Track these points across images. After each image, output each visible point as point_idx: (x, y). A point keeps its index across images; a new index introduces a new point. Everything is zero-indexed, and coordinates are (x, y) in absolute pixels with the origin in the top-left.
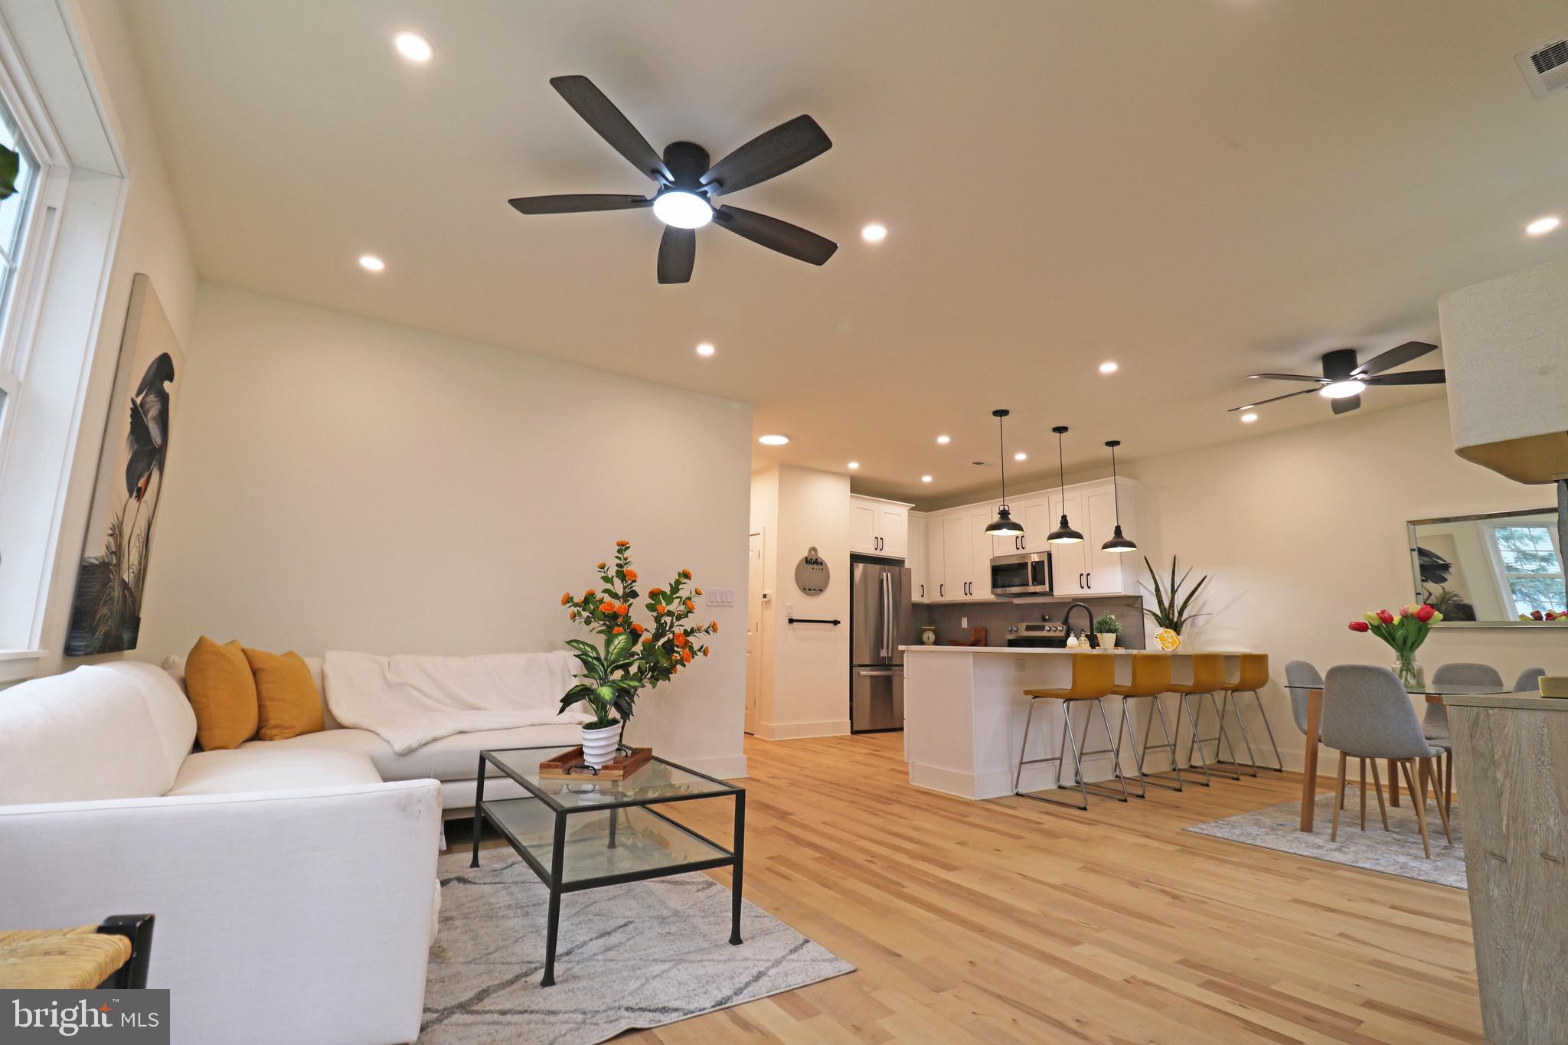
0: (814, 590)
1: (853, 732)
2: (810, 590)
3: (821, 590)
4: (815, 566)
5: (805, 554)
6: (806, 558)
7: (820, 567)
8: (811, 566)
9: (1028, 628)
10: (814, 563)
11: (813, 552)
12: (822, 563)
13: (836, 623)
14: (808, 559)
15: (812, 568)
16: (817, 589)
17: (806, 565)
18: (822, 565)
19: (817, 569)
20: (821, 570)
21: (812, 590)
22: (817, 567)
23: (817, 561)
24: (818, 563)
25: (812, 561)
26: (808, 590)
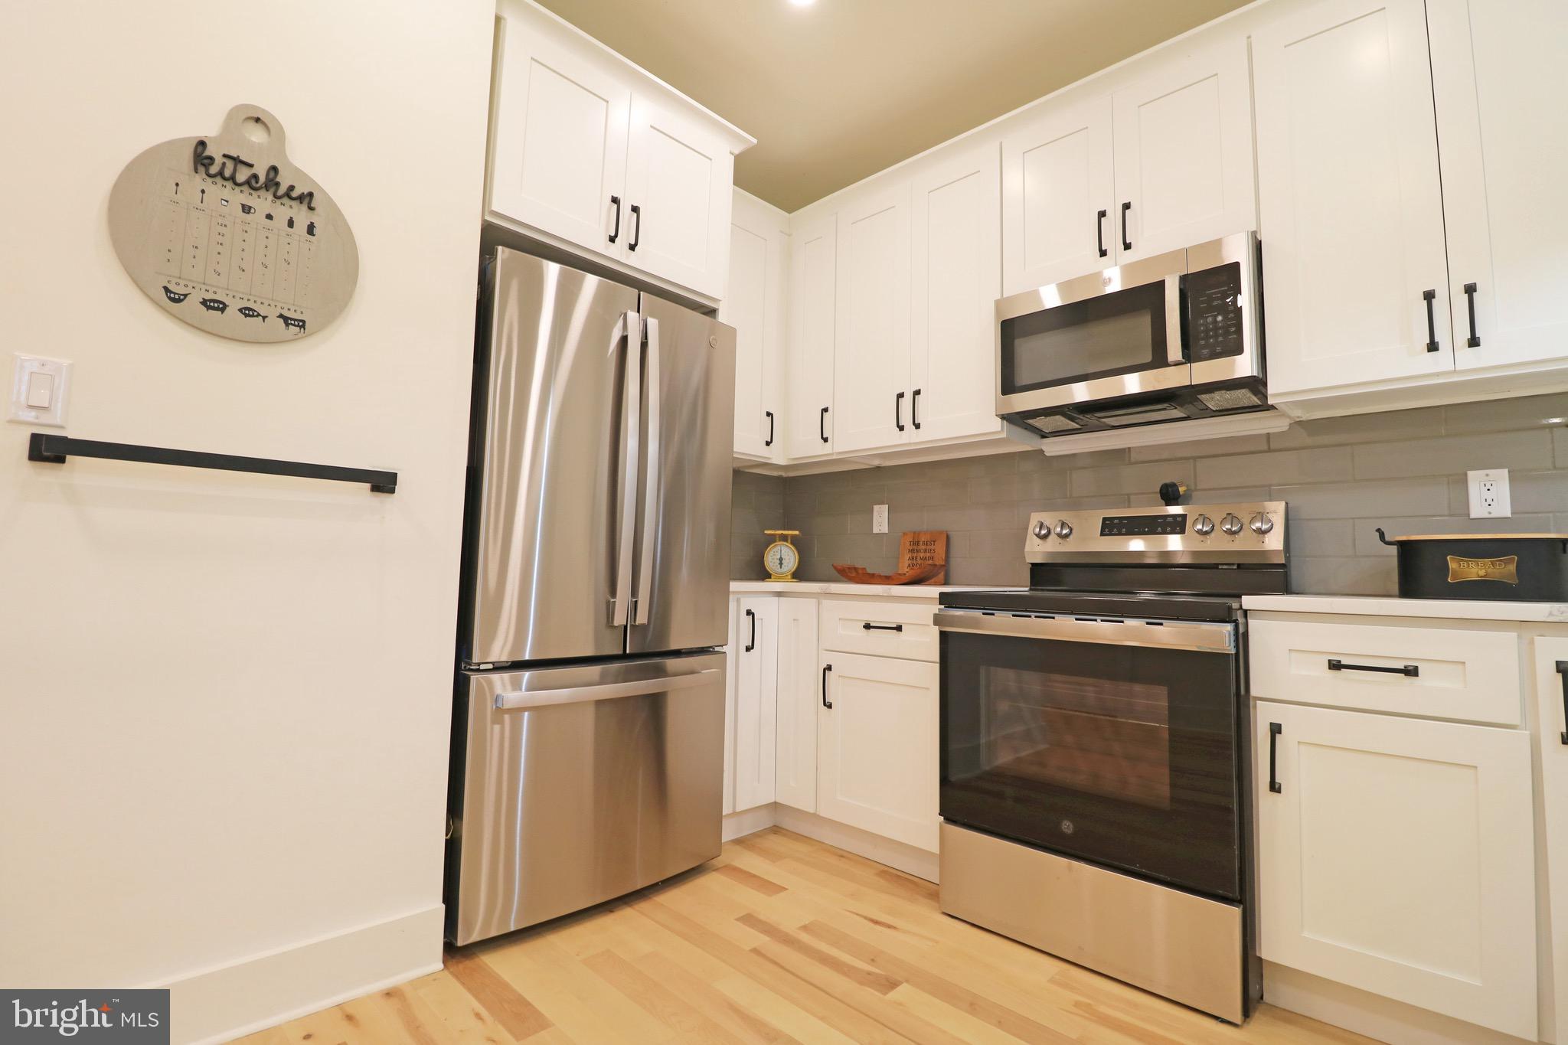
1: (451, 950)
4: (262, 202)
5: (202, 123)
6: (202, 144)
7: (302, 217)
9: (1110, 527)
10: (252, 183)
11: (255, 135)
12: (306, 199)
13: (383, 483)
14: (213, 150)
15: (246, 209)
16: (272, 313)
17: (199, 181)
18: (311, 209)
19: (281, 220)
20: (311, 230)
21: (232, 310)
22: (283, 211)
23: (285, 180)
24: (288, 195)
25: (255, 177)
26: (204, 302)
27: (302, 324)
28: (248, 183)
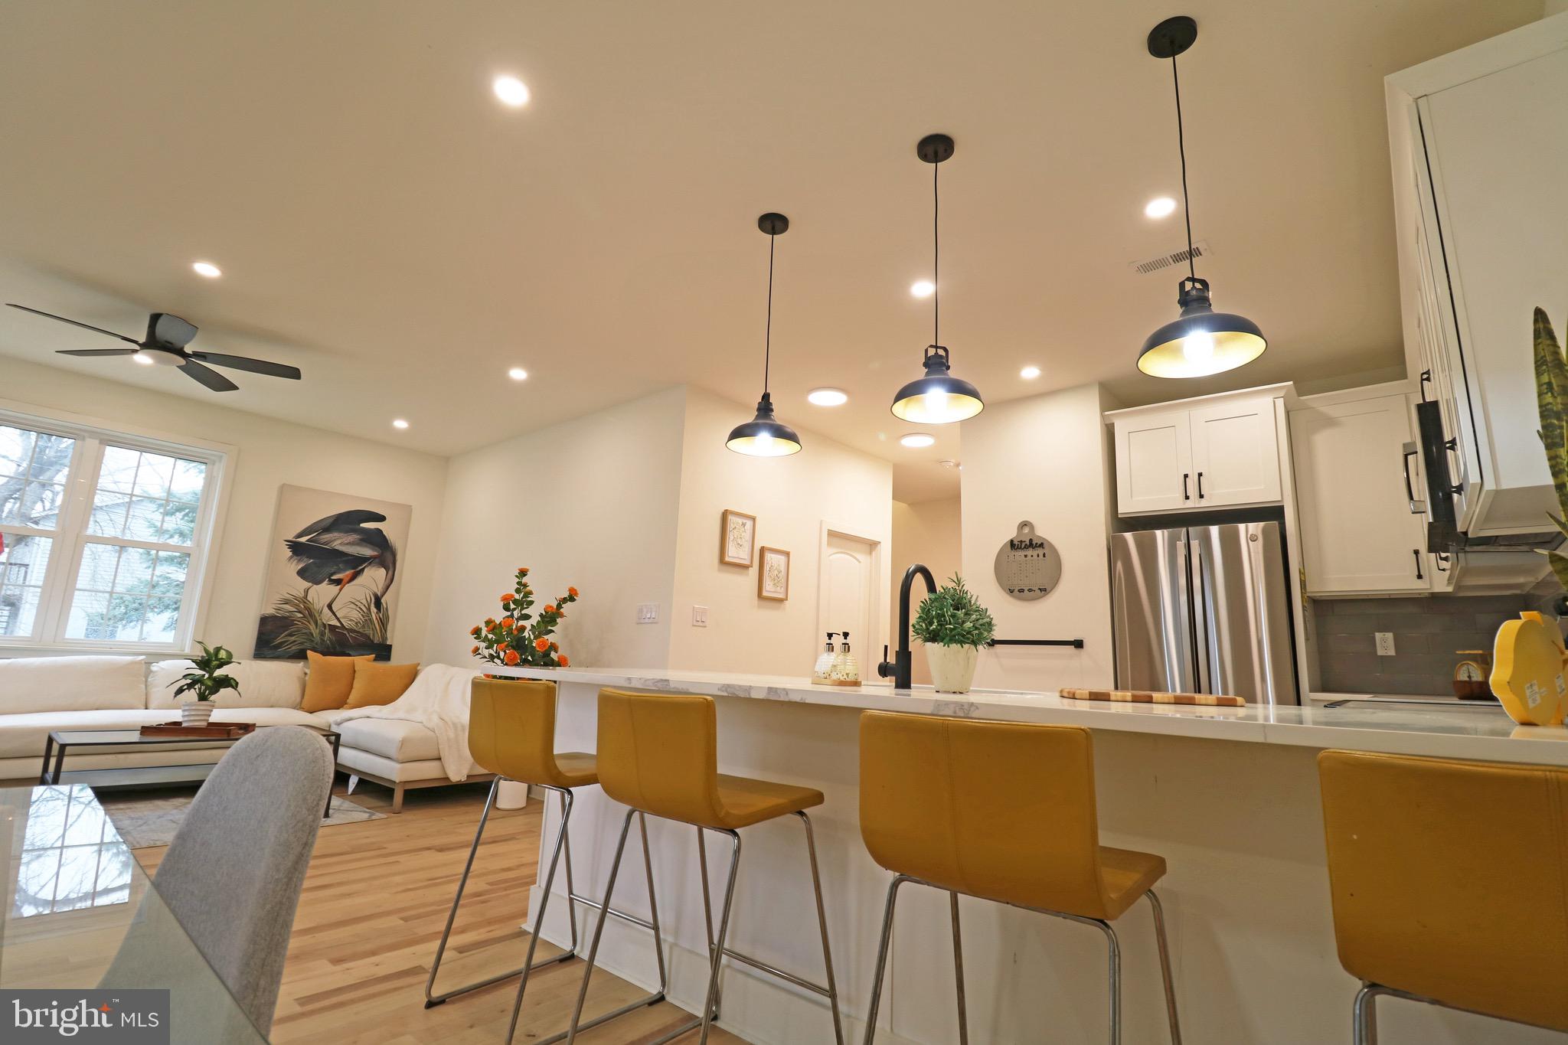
0: (1030, 590)
2: (1021, 591)
3: (1044, 591)
4: (1030, 552)
5: (1012, 533)
6: (1012, 541)
7: (1040, 551)
8: (1022, 553)
10: (1026, 547)
11: (1026, 530)
12: (1041, 545)
13: (1078, 644)
14: (1016, 542)
15: (1026, 556)
16: (1036, 588)
17: (1013, 553)
18: (1043, 548)
19: (1035, 556)
20: (1044, 556)
21: (1026, 591)
22: (1035, 553)
23: (1034, 543)
24: (1036, 546)
25: (1026, 545)
26: (1019, 591)
27: (1045, 590)
28: (1025, 547)
